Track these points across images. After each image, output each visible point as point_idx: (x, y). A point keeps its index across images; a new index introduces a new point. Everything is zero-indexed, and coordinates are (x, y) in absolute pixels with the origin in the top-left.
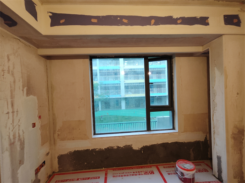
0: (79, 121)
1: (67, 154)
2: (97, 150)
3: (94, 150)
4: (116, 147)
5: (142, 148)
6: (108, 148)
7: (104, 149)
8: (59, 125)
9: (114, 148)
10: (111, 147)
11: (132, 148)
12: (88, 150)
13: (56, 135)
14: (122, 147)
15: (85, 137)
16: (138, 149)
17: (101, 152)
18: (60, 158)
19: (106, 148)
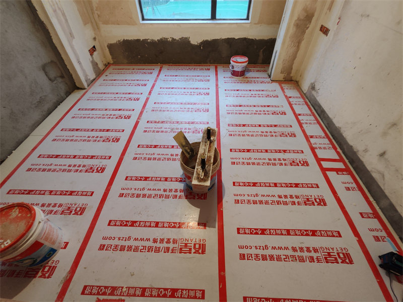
1: (117, 43)
2: (149, 41)
3: (145, 41)
4: (171, 39)
5: (201, 43)
6: (161, 39)
7: (156, 40)
9: (168, 40)
10: (164, 38)
11: (189, 42)
12: (138, 40)
13: (96, 16)
14: (177, 39)
16: (196, 44)
17: (153, 44)
18: (110, 47)
19: (159, 39)
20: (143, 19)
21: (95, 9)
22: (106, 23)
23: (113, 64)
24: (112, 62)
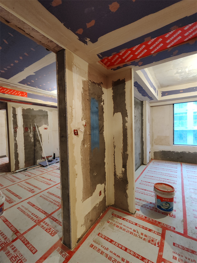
0: (166, 136)
1: (158, 152)
2: (175, 152)
3: (173, 152)
4: (188, 152)
6: (182, 152)
7: (179, 152)
8: (155, 137)
9: (186, 152)
10: (184, 152)
12: (170, 151)
13: (153, 142)
14: (192, 152)
15: (169, 145)
17: (177, 153)
18: (155, 153)
19: (181, 151)
20: (174, 144)
21: (154, 140)
22: (157, 144)
23: (154, 159)
24: (153, 158)
